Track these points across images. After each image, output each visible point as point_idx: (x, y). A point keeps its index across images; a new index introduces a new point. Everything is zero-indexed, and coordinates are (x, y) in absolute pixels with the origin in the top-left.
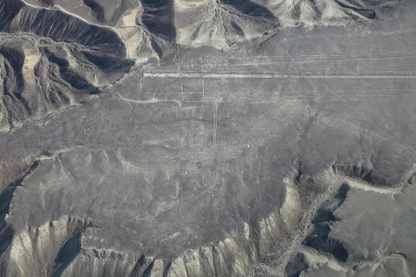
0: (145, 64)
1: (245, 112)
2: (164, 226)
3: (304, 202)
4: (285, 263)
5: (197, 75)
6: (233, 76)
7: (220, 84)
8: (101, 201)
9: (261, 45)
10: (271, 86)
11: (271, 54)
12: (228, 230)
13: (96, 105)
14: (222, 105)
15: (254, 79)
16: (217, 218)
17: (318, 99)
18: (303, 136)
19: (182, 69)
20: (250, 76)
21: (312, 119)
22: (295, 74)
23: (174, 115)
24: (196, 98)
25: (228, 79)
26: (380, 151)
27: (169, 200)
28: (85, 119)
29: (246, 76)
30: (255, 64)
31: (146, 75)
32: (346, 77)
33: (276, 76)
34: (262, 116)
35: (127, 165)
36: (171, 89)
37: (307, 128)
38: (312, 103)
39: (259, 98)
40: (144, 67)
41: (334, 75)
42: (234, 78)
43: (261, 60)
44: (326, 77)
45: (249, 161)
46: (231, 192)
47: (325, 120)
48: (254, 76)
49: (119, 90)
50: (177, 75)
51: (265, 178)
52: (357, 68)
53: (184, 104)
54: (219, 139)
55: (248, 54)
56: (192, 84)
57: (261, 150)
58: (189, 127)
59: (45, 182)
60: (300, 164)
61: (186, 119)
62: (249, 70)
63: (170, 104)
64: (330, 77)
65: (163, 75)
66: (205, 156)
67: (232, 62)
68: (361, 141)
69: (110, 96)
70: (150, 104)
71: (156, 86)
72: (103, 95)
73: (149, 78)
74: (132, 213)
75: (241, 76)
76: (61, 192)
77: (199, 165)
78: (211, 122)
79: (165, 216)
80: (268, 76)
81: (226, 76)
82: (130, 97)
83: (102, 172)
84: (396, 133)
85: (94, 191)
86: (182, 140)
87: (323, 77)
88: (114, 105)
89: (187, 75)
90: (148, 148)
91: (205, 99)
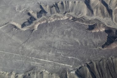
0: (72, 71)
1: (43, 48)
2: (69, 25)
3: (33, 27)
4: (41, 18)
5: (55, 63)
6: (44, 60)
7: (49, 58)
8: (84, 34)
9: (32, 69)
10: (33, 55)
11: (30, 65)
13: (87, 59)
14: (49, 52)
15: (38, 58)
16: (56, 25)
17: (21, 48)
18: (29, 39)
19: (60, 66)
20: (39, 59)
21: (24, 43)
22: (24, 57)
23: (64, 52)
24: (57, 55)
25: (46, 59)
26: (10, 31)
27: (67, 31)
28: (90, 56)
29: (40, 59)
30: (36, 63)
31: (72, 66)
32: (9, 53)
33: (31, 57)
34: (38, 46)
35: (77, 40)
36: (64, 60)
37: (27, 41)
38: (23, 47)
39: (38, 52)
40: (72, 69)
41: (12, 55)
42: (44, 59)
43: (34, 64)
44: (15, 54)
45: (45, 35)
46: (51, 29)
47: (21, 42)
48: (37, 59)
49: (80, 63)
50: (62, 64)
51: (42, 31)
52: (4, 55)
53: (60, 54)
54: (52, 42)
55: (37, 67)
56: (57, 60)
57: (41, 37)
58: (60, 47)
59: (99, 41)
60: (32, 32)
61: (60, 50)
62: (38, 61)
63: (65, 55)
64: (14, 54)
65: (66, 65)
66: (57, 39)
67: (43, 65)
68: (14, 34)
69: (83, 61)
70: (71, 56)
71: (69, 62)
72: (85, 63)
73: (71, 65)
74: (76, 30)
75: (41, 60)
76: (95, 38)
77: (58, 37)
78: (53, 47)
79: (68, 27)
80: (33, 58)
81: (46, 61)
82: (77, 60)
83: (84, 40)
84: (3, 35)
85: (86, 36)
86: (62, 44)
87: (16, 55)
88: (82, 58)
89: (59, 63)
90: (72, 44)
91: (54, 54)
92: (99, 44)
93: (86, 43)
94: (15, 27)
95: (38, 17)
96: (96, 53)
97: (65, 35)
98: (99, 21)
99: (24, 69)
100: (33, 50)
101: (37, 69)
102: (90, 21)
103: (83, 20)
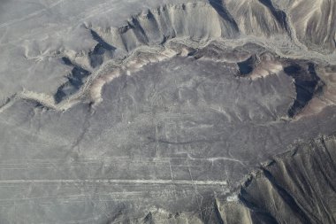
0: (228, 195)
1: (133, 149)
2: (185, 73)
3: (88, 94)
4: (103, 65)
5: (179, 182)
6: (146, 181)
7: (157, 173)
8: (233, 88)
9: (120, 213)
10: (111, 172)
11: (111, 203)
12: (141, 72)
13: (260, 156)
14: (153, 155)
15: (126, 178)
16: (150, 77)
17: (71, 160)
18: (85, 130)
19: (192, 188)
20: (130, 181)
21: (77, 143)
22: (88, 183)
23: (193, 148)
24: (177, 161)
25: (150, 178)
26: (26, 120)
27: (185, 87)
28: (265, 144)
29: (134, 181)
30: (126, 193)
31: (225, 183)
32: (42, 181)
33: (106, 181)
34: (119, 146)
35: (220, 110)
36: (199, 169)
37: (82, 136)
38: (76, 157)
39: (122, 162)
40: (228, 191)
41: (53, 183)
42: (146, 179)
43: (120, 197)
44: (60, 181)
45: (128, 112)
46: (141, 92)
47: (66, 143)
48: (126, 181)
49: (244, 169)
50: (196, 182)
51: (116, 101)
52: (30, 189)
53: (185, 156)
54: (153, 128)
55: (132, 203)
56: (181, 173)
57: (119, 120)
58: (179, 137)
59: (277, 100)
60: (89, 111)
61: (181, 143)
62: (131, 187)
63: (198, 156)
64: (57, 181)
65: (209, 182)
66: (163, 116)
67: (147, 195)
68: (40, 126)
69: (251, 164)
70: (214, 156)
71: (214, 172)
72: (257, 165)
73: (221, 180)
74: (209, 80)
75: (138, 181)
76: (263, 94)
77: (166, 110)
78: (161, 141)
79: (186, 79)
80: (114, 181)
81: (153, 181)
82: (233, 162)
83: (238, 105)
84: (10, 132)
85: (240, 94)
86: (182, 127)
87: (64, 181)
88: (246, 156)
89: (188, 182)
90: (208, 122)
91: (168, 160)
92: (278, 108)
93: (244, 112)
94: (39, 104)
95: (94, 63)
96: (278, 135)
97: (182, 102)
98: (259, 47)
99: (96, 218)
100: (108, 160)
101: (133, 210)
102: (235, 50)
103: (217, 51)
